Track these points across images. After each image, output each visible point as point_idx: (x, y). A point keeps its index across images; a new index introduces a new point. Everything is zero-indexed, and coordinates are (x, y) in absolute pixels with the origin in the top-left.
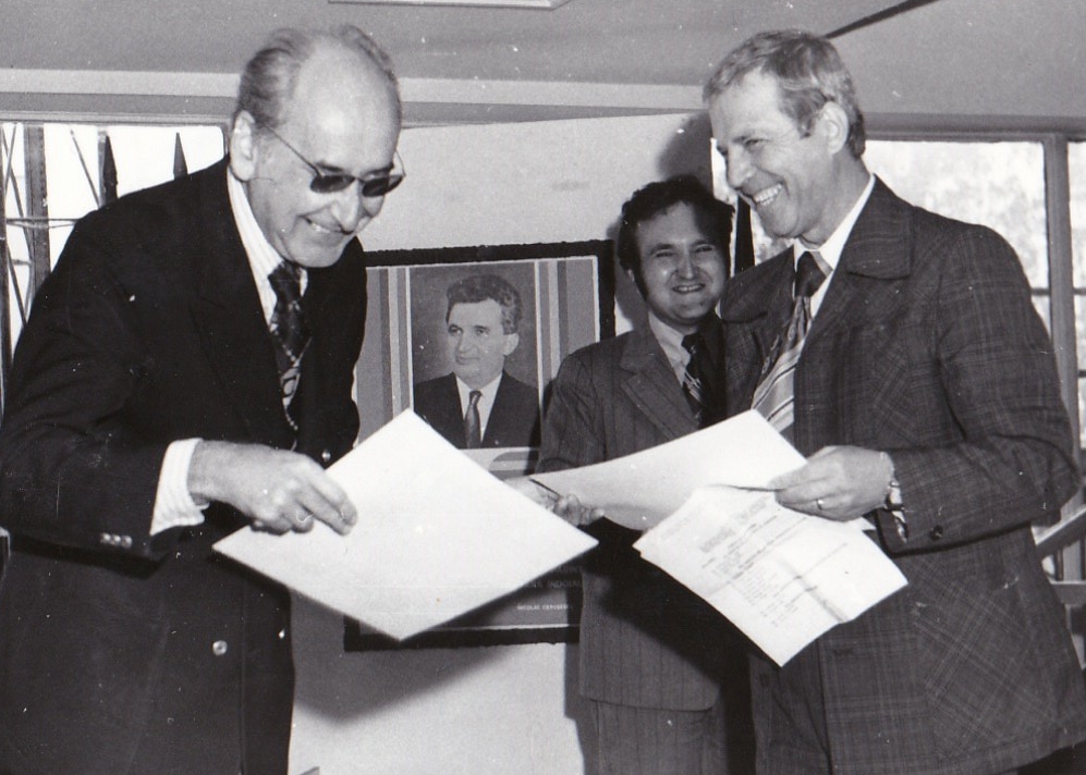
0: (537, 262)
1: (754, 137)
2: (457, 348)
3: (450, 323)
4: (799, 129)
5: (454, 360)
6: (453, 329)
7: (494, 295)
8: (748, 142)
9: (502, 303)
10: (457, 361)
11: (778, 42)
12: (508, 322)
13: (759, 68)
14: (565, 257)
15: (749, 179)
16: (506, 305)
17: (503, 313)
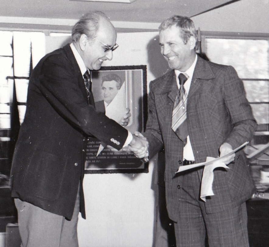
0: (126, 71)
1: (172, 43)
2: (104, 93)
3: (103, 86)
4: (184, 42)
5: (103, 97)
6: (104, 88)
7: (114, 79)
8: (170, 44)
9: (117, 81)
10: (104, 97)
11: (180, 19)
12: (118, 87)
13: (175, 25)
14: (134, 69)
15: (169, 53)
16: (118, 82)
17: (117, 84)
